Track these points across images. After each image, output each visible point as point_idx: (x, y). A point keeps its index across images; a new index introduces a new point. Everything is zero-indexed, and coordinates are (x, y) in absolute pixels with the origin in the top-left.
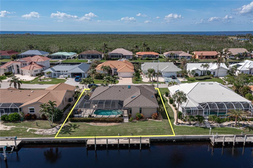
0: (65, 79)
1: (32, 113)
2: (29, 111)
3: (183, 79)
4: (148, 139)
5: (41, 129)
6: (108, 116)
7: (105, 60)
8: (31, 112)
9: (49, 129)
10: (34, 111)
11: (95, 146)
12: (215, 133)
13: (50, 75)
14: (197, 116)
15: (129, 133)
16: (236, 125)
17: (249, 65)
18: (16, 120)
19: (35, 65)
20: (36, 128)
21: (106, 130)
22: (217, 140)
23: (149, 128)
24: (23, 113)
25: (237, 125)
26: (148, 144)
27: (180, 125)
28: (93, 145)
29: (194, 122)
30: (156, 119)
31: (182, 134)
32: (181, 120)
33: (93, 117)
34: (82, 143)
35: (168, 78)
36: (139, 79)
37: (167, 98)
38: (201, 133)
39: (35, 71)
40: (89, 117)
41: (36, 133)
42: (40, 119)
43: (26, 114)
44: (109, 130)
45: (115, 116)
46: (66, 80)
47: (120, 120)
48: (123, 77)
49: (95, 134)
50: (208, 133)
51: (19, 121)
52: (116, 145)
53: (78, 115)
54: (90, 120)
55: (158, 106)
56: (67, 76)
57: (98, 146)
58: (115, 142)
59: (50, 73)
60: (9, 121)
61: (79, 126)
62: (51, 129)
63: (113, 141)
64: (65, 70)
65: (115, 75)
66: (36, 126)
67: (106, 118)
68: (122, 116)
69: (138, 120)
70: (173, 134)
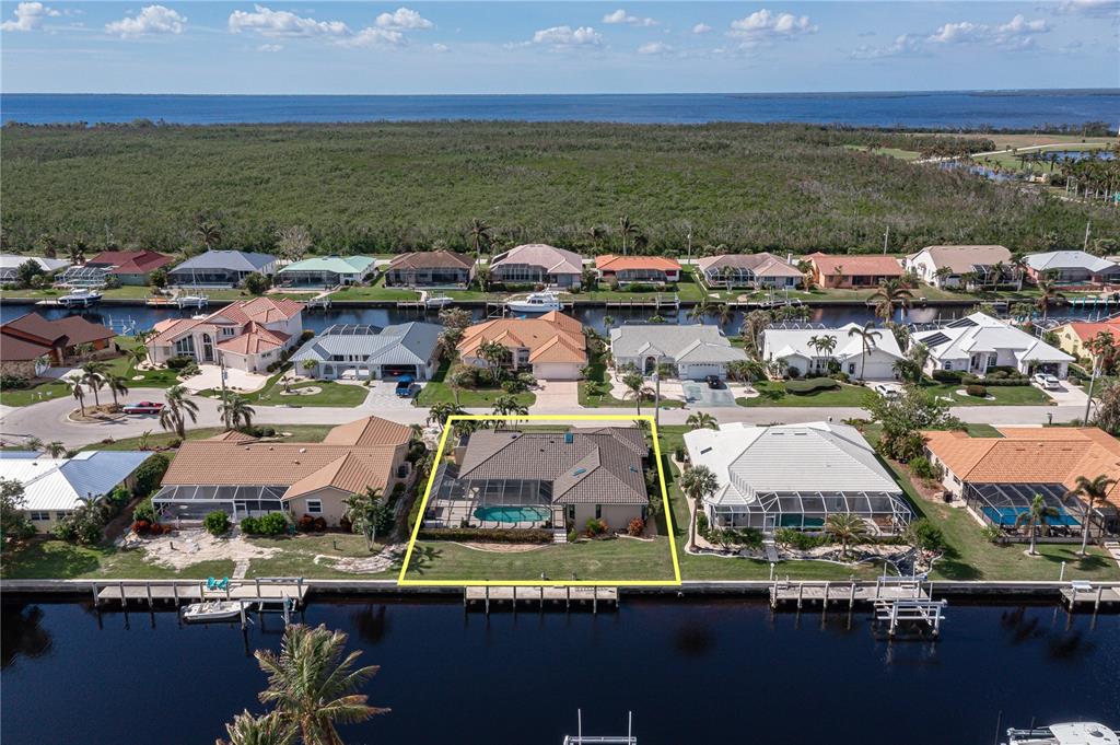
0: (361, 383)
1: (316, 515)
2: (308, 507)
3: (745, 389)
4: (615, 589)
5: (348, 559)
6: (513, 524)
7: (480, 290)
8: (311, 510)
9: (368, 559)
10: (319, 510)
11: (487, 604)
12: (782, 576)
13: (314, 371)
14: (745, 531)
15: (569, 571)
16: (845, 555)
17: (973, 341)
18: (279, 531)
19: (262, 334)
20: (334, 554)
21: (511, 564)
22: (784, 595)
23: (618, 559)
24: (294, 513)
25: (848, 556)
26: (614, 600)
27: (700, 553)
28: (480, 602)
29: (738, 546)
30: (639, 533)
31: (700, 578)
32: (706, 538)
33: (474, 526)
34: (456, 595)
35: (698, 384)
36: (601, 389)
37: (680, 466)
38: (751, 576)
39: (264, 356)
40: (462, 527)
41: (339, 568)
42: (335, 530)
43: (300, 517)
44: (518, 563)
45: (530, 524)
46: (366, 388)
47: (543, 537)
48: (549, 380)
49: (484, 573)
50: (766, 576)
51: (286, 535)
52: (535, 602)
53: (434, 522)
54: (465, 535)
55: (646, 501)
56: (365, 373)
57: (494, 602)
58: (534, 594)
59: (315, 363)
60: (262, 535)
61: (440, 552)
62: (372, 559)
63: (528, 592)
64: (361, 353)
65: (521, 369)
66: (333, 551)
67: (507, 531)
68: (549, 525)
69: (592, 536)
70: (674, 579)
